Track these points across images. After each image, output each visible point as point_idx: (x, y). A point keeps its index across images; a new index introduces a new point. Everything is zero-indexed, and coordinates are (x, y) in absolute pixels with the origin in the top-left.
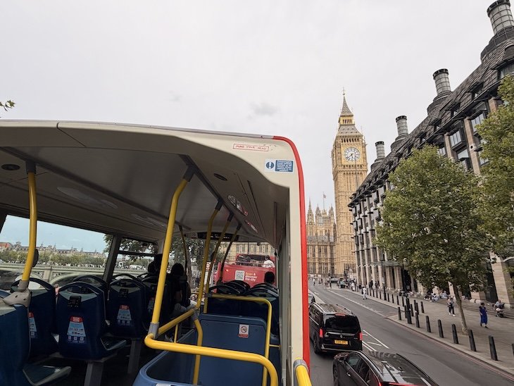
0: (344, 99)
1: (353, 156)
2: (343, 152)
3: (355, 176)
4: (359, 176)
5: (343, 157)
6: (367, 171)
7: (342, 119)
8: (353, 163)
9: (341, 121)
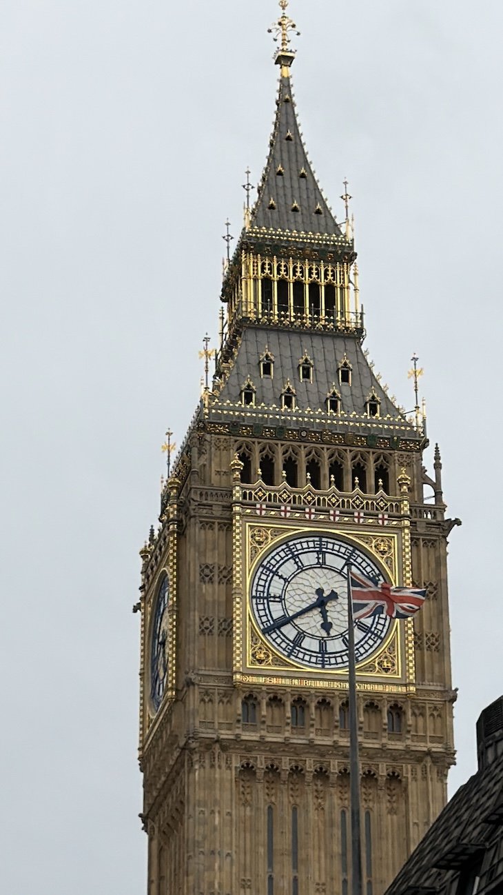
0: (285, 103)
1: (338, 614)
2: (245, 572)
3: (336, 801)
4: (378, 806)
5: (245, 614)
6: (446, 759)
7: (252, 267)
8: (332, 679)
9: (249, 292)
